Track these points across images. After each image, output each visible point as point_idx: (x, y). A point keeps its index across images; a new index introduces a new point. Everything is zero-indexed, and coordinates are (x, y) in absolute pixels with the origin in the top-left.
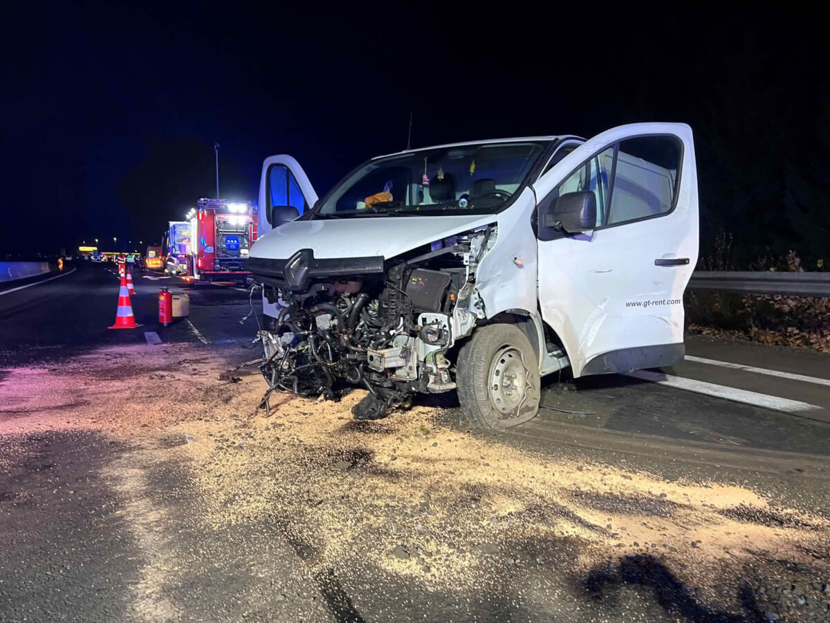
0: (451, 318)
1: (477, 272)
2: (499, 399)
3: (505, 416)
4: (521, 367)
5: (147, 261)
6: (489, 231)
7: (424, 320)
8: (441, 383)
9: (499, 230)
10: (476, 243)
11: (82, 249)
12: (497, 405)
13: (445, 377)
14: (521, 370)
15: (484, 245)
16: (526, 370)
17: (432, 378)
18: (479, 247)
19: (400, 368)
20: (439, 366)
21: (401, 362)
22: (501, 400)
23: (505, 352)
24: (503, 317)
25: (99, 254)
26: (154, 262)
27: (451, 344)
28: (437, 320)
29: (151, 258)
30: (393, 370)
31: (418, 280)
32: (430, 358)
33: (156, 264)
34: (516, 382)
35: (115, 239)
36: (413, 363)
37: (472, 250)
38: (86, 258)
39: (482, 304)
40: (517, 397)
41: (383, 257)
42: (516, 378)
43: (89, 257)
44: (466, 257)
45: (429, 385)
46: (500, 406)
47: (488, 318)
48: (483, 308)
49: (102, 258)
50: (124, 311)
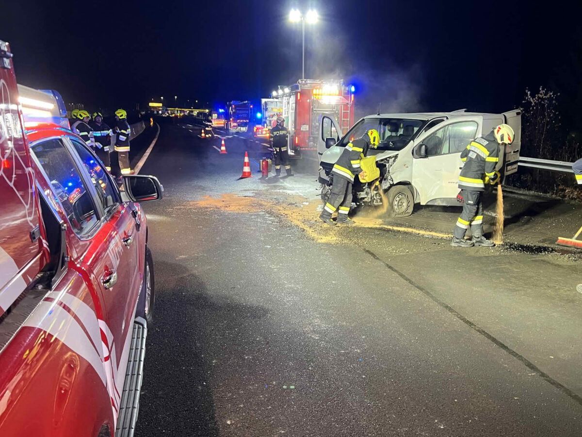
1: (390, 169)
2: (396, 209)
3: (399, 214)
4: (406, 199)
6: (396, 157)
8: (377, 202)
9: (399, 156)
10: (391, 160)
11: (151, 104)
13: (379, 201)
15: (394, 161)
17: (375, 201)
18: (392, 161)
19: (366, 198)
20: (378, 197)
21: (366, 196)
22: (398, 209)
23: (400, 194)
24: (400, 183)
25: (166, 110)
30: (364, 198)
32: (375, 195)
34: (404, 204)
36: (369, 196)
37: (390, 163)
38: (155, 112)
39: (392, 179)
40: (404, 209)
43: (158, 112)
44: (387, 165)
45: (374, 203)
46: (397, 211)
47: (395, 183)
48: (392, 181)
50: (247, 169)
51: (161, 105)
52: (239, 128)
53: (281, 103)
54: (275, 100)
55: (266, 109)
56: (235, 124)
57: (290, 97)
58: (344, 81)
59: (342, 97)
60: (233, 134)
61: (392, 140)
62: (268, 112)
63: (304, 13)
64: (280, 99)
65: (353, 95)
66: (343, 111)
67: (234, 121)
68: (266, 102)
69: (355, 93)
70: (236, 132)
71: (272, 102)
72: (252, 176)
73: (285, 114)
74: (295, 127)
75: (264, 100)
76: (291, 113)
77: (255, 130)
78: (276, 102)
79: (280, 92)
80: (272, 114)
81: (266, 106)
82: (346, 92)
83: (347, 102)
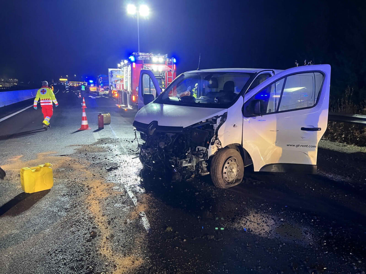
0: (208, 149)
1: (219, 131)
2: (226, 177)
3: (229, 183)
4: (236, 164)
5: (90, 88)
6: (225, 115)
7: (198, 149)
8: (204, 172)
9: (228, 114)
10: (219, 120)
11: (61, 79)
12: (226, 179)
13: (206, 170)
14: (236, 166)
15: (222, 120)
16: (238, 166)
17: (200, 170)
18: (220, 122)
19: (189, 166)
20: (204, 166)
22: (227, 177)
23: (230, 160)
25: (68, 83)
26: (93, 89)
27: (208, 158)
28: (203, 149)
29: (92, 87)
30: (187, 167)
31: (197, 134)
32: (200, 163)
33: (94, 89)
34: (234, 170)
35: (75, 75)
36: (194, 165)
37: (217, 123)
38: (63, 84)
39: (220, 143)
40: (234, 176)
41: (183, 127)
42: (233, 168)
43: (64, 83)
44: (215, 126)
47: (223, 148)
49: (70, 84)
50: (85, 123)
51: (66, 80)
52: (105, 91)
53: (123, 71)
54: (118, 69)
55: (112, 76)
56: (103, 89)
57: (128, 66)
58: (168, 56)
59: (167, 66)
60: (101, 95)
61: (217, 96)
62: (114, 78)
63: (137, 6)
64: (122, 68)
65: (175, 65)
66: (168, 77)
67: (102, 87)
68: (111, 71)
69: (176, 64)
70: (103, 94)
71: (116, 71)
72: (89, 128)
73: (126, 79)
74: (132, 89)
75: (110, 70)
76: (129, 78)
77: (113, 92)
78: (119, 71)
79: (122, 63)
80: (117, 79)
81: (112, 74)
82: (170, 62)
83: (170, 69)
